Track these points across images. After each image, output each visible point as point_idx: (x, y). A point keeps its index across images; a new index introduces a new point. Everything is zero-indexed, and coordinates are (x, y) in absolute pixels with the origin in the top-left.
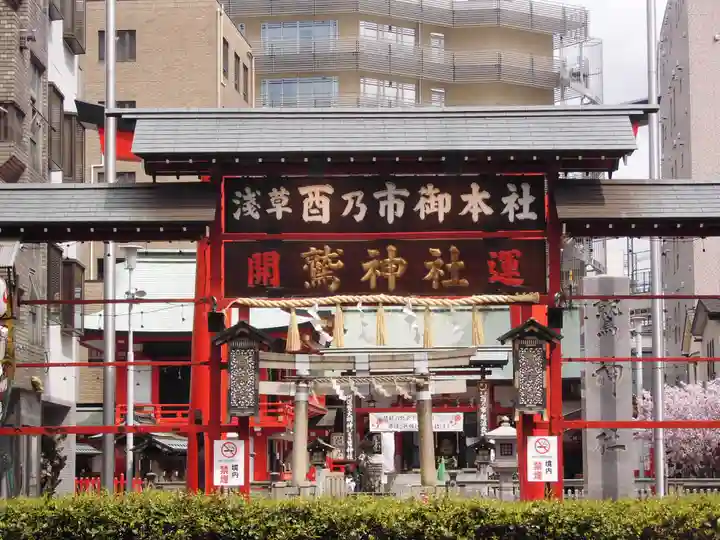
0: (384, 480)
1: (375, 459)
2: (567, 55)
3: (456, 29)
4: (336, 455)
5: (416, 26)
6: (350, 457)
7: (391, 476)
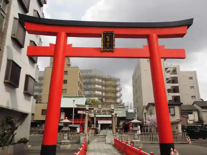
0: (99, 131)
1: (98, 128)
2: (118, 83)
3: (106, 80)
4: (92, 127)
5: (102, 79)
6: (95, 128)
7: (100, 131)
